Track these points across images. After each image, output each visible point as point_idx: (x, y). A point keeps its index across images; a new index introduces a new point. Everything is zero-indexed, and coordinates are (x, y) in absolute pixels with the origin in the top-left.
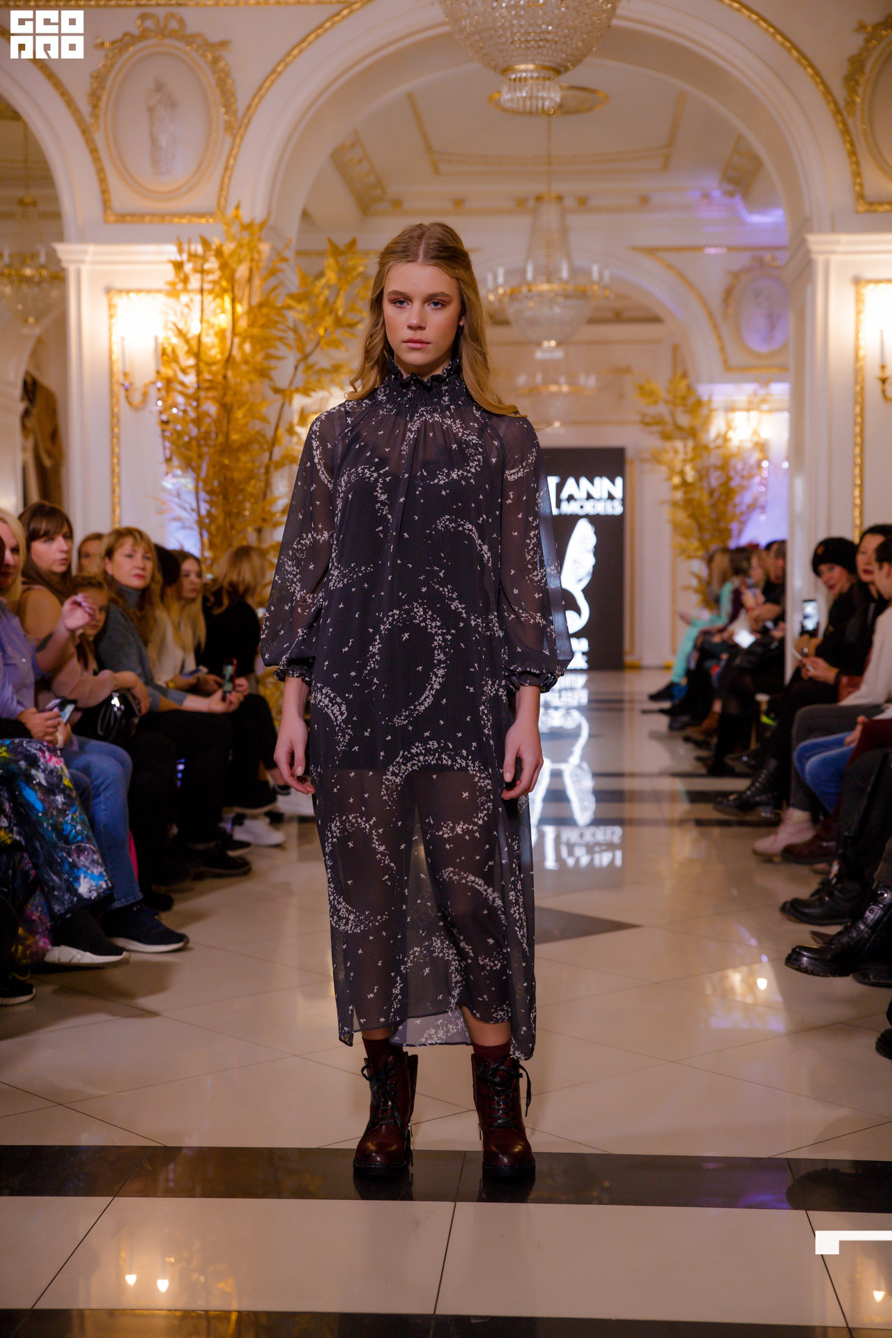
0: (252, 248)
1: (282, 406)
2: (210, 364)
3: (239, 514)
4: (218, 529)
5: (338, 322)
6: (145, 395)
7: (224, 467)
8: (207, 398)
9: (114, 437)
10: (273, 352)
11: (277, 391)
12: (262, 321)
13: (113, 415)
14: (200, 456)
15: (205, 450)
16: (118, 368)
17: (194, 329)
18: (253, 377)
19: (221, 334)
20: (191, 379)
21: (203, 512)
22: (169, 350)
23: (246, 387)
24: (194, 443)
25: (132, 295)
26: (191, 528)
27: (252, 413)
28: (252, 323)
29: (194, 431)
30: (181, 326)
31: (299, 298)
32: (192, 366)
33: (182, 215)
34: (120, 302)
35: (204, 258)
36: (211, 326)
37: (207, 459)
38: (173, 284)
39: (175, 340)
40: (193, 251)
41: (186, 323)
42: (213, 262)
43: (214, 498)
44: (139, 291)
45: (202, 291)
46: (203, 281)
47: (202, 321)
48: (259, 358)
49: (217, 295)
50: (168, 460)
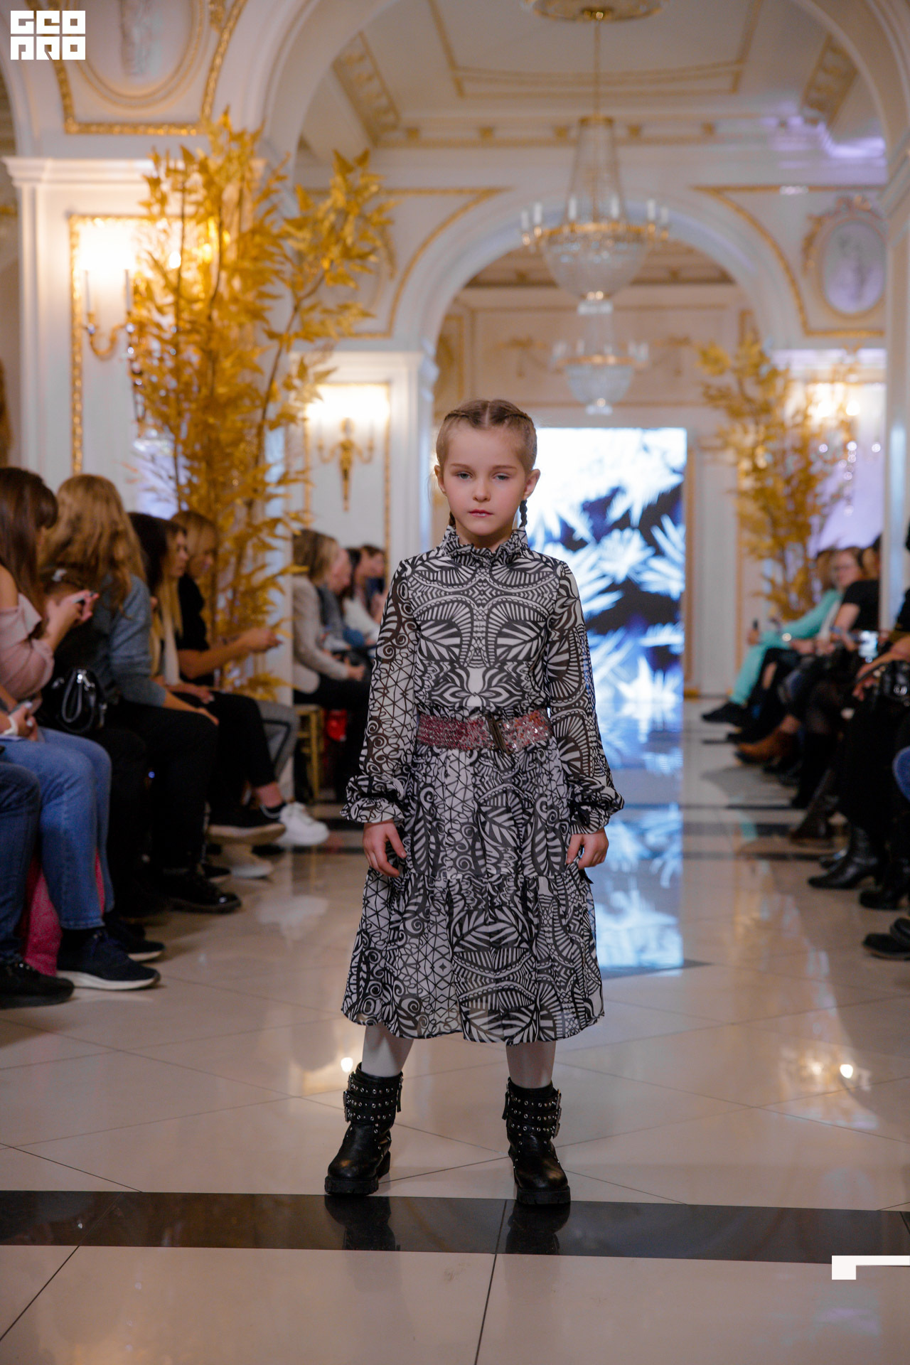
0: (244, 162)
1: (279, 354)
2: (192, 300)
3: (226, 485)
4: (201, 499)
5: (347, 253)
6: (113, 341)
7: (208, 426)
8: (188, 343)
9: (76, 391)
10: (268, 288)
11: (272, 335)
12: (254, 252)
13: (75, 365)
14: (180, 414)
15: (185, 405)
16: (80, 308)
17: (173, 262)
18: (244, 319)
19: (205, 268)
20: (168, 321)
21: (183, 480)
22: (142, 287)
23: (234, 333)
24: (172, 396)
25: (98, 221)
26: (167, 501)
27: (241, 361)
28: (242, 255)
29: (172, 383)
30: (157, 256)
31: (299, 224)
32: (169, 305)
33: (158, 125)
34: (83, 228)
35: (186, 174)
36: (193, 259)
37: (187, 416)
38: (148, 205)
39: (150, 274)
40: (172, 165)
41: (163, 251)
42: (196, 178)
43: (196, 464)
44: (106, 216)
45: (183, 217)
46: (184, 202)
47: (182, 251)
48: (250, 297)
49: (201, 219)
50: (140, 420)
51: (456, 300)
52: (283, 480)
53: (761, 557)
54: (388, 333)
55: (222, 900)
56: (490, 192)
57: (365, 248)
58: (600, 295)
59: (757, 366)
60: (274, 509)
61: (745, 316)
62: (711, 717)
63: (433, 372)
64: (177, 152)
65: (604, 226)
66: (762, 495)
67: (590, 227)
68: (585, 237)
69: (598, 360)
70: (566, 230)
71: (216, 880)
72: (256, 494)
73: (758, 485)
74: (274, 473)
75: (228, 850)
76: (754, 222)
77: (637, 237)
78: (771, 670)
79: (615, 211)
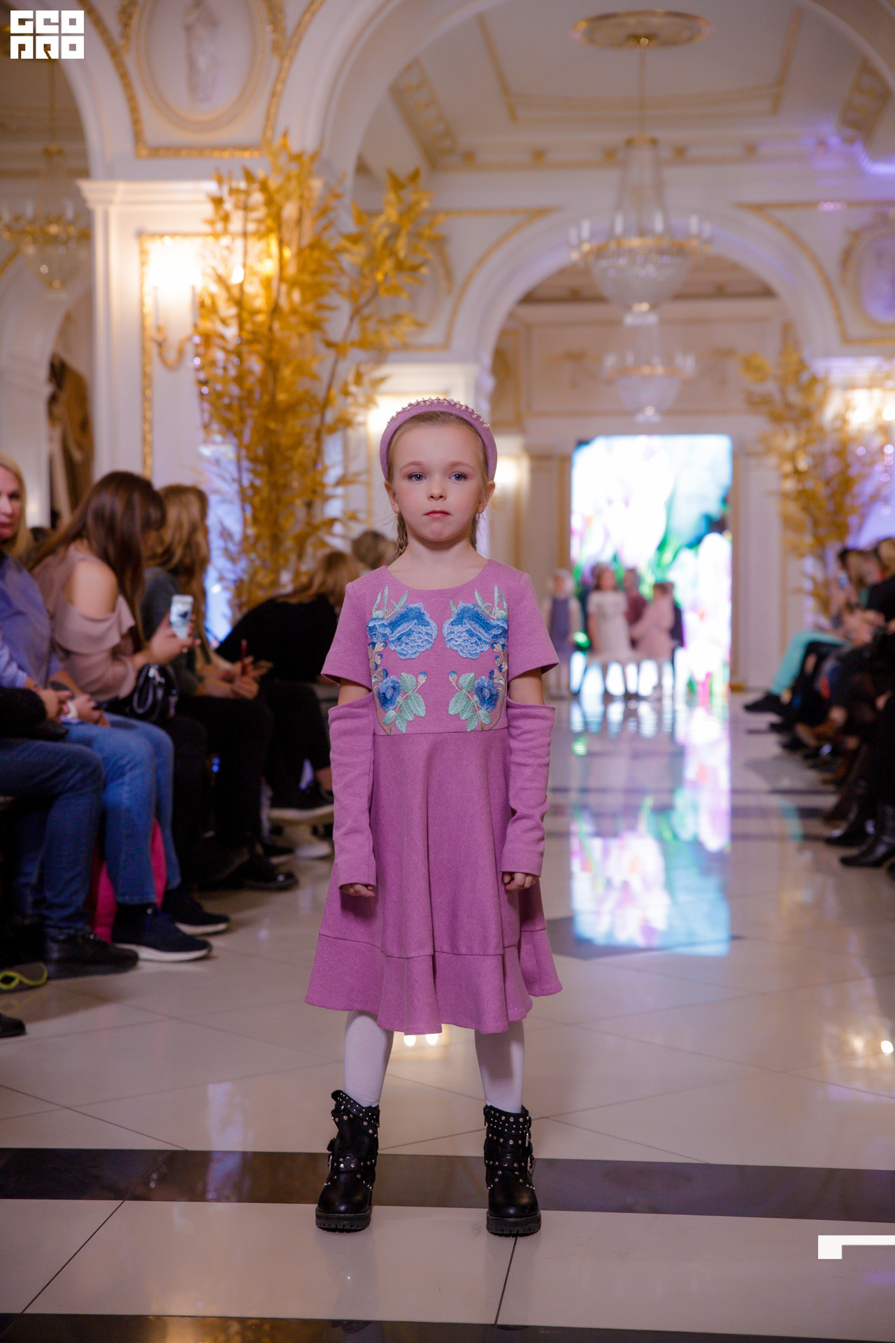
0: (302, 183)
1: (336, 363)
2: (255, 312)
3: (286, 486)
4: (263, 501)
5: (399, 266)
6: (181, 353)
7: (268, 431)
8: (251, 353)
9: (146, 399)
10: (326, 300)
11: (330, 344)
12: (312, 267)
13: (146, 376)
14: (243, 420)
15: (248, 412)
16: (150, 322)
17: (236, 277)
18: (303, 329)
19: (267, 283)
20: (231, 332)
21: (246, 482)
22: (208, 301)
23: (294, 343)
24: (235, 403)
25: (167, 240)
26: (231, 502)
27: (301, 370)
28: (302, 269)
29: (235, 390)
30: (221, 270)
31: (355, 239)
32: (233, 317)
33: (223, 148)
34: (153, 246)
35: (247, 193)
36: (255, 273)
37: (250, 422)
38: (211, 223)
39: (214, 288)
40: (234, 185)
41: (226, 266)
42: (257, 197)
43: (259, 468)
44: (173, 235)
45: (245, 235)
46: (246, 220)
47: (245, 266)
48: (309, 308)
49: (261, 235)
50: (206, 427)
51: (511, 315)
52: (342, 481)
53: (802, 555)
54: (445, 345)
55: (281, 878)
56: (542, 212)
57: (417, 260)
58: (645, 307)
59: (798, 373)
60: (334, 509)
61: (787, 330)
62: (753, 708)
63: (489, 383)
64: (239, 172)
65: (649, 241)
66: (804, 497)
67: (635, 242)
68: (631, 253)
69: (646, 370)
70: (613, 246)
71: (275, 860)
72: (315, 495)
73: (800, 487)
74: (333, 474)
75: (288, 830)
76: (794, 237)
77: (679, 251)
78: (811, 661)
79: (659, 225)
